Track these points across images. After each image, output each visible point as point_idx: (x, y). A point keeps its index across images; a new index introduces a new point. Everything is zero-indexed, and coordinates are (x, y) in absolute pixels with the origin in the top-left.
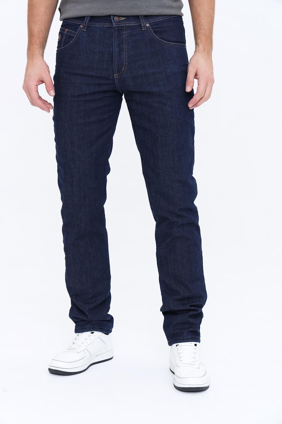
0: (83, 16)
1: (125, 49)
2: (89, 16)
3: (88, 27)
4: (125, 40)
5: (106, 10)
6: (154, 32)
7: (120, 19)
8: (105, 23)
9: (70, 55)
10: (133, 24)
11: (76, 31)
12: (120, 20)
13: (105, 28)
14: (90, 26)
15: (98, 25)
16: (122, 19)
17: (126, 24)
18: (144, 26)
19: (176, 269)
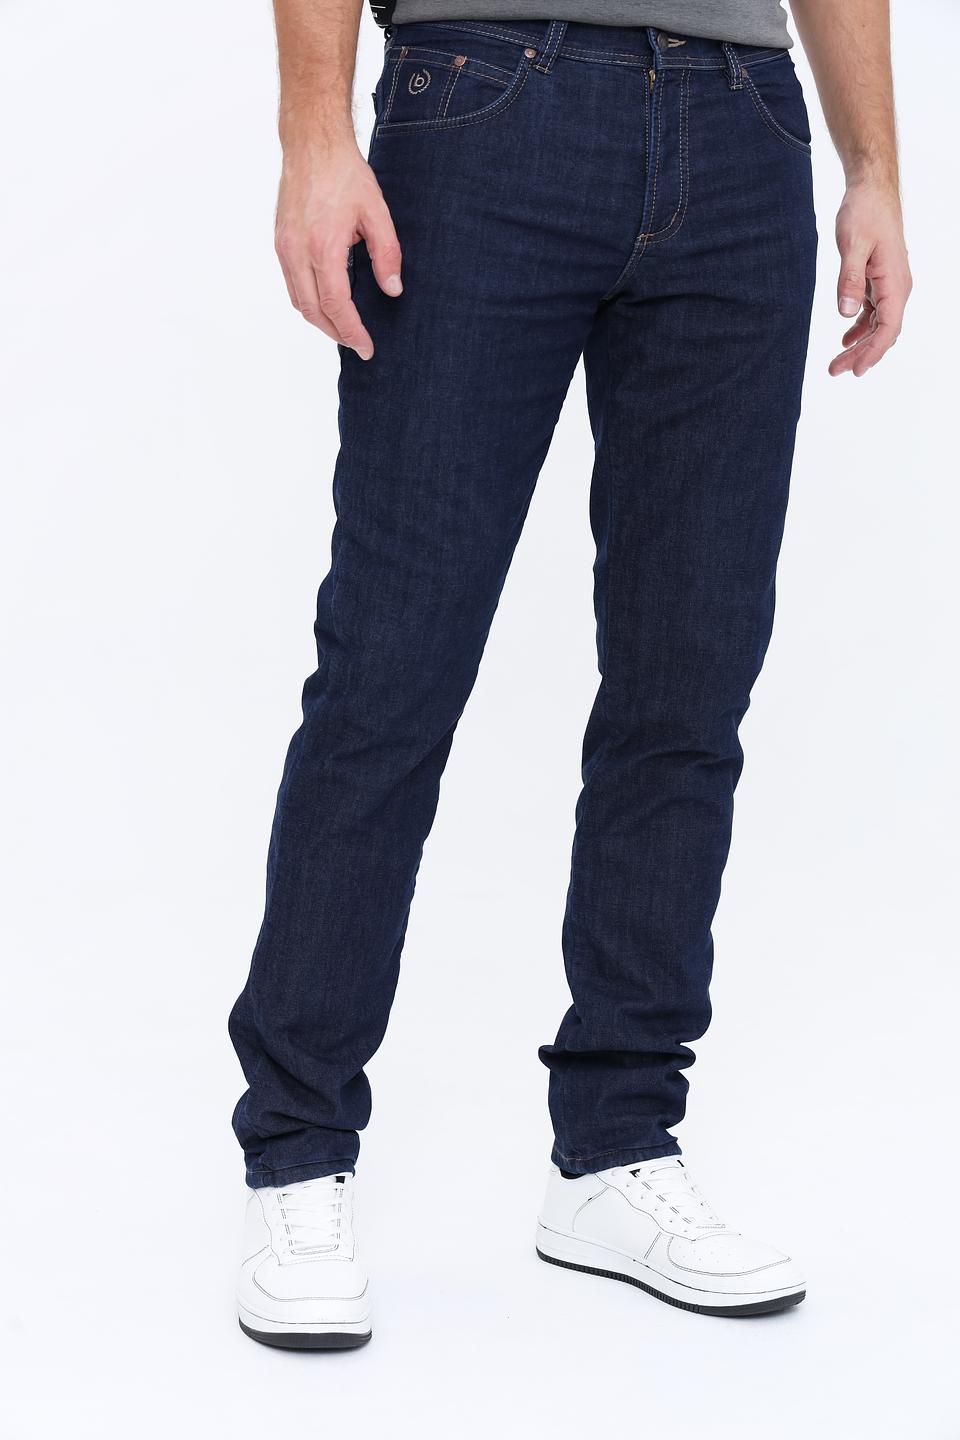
0: (542, 16)
1: (683, 150)
2: (565, 22)
3: (558, 59)
4: (684, 119)
5: (636, 7)
6: (762, 97)
7: (670, 43)
8: (619, 50)
9: (489, 152)
10: (706, 64)
11: (514, 71)
12: (670, 46)
13: (620, 71)
14: (564, 58)
15: (595, 56)
16: (674, 45)
17: (688, 62)
18: (738, 77)
19: (653, 911)
